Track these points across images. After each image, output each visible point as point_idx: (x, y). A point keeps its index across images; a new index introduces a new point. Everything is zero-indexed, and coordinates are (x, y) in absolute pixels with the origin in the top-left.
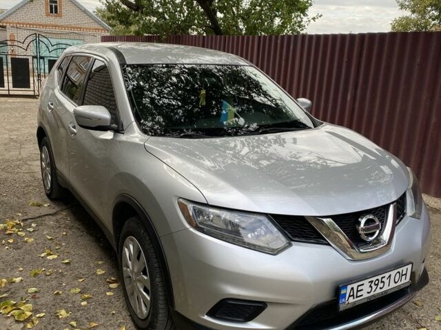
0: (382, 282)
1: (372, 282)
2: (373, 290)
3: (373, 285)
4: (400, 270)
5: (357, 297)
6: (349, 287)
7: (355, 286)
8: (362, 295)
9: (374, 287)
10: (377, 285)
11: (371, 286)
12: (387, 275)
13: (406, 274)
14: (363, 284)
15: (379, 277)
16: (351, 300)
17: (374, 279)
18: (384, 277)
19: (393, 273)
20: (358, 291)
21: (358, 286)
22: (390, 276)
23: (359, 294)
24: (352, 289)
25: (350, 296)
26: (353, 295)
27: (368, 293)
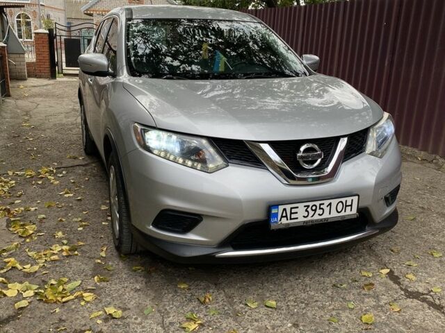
0: (320, 208)
1: (308, 206)
2: (310, 215)
3: (309, 209)
4: (343, 200)
5: (291, 219)
6: (281, 208)
7: (288, 207)
8: (297, 218)
9: (311, 213)
10: (315, 210)
11: (306, 211)
12: (326, 203)
13: (351, 205)
14: (297, 207)
15: (317, 203)
16: (284, 221)
17: (311, 204)
18: (323, 204)
19: (334, 202)
20: (291, 213)
21: (291, 208)
22: (330, 204)
23: (293, 216)
24: (285, 210)
25: (282, 217)
26: (286, 216)
27: (304, 217)
